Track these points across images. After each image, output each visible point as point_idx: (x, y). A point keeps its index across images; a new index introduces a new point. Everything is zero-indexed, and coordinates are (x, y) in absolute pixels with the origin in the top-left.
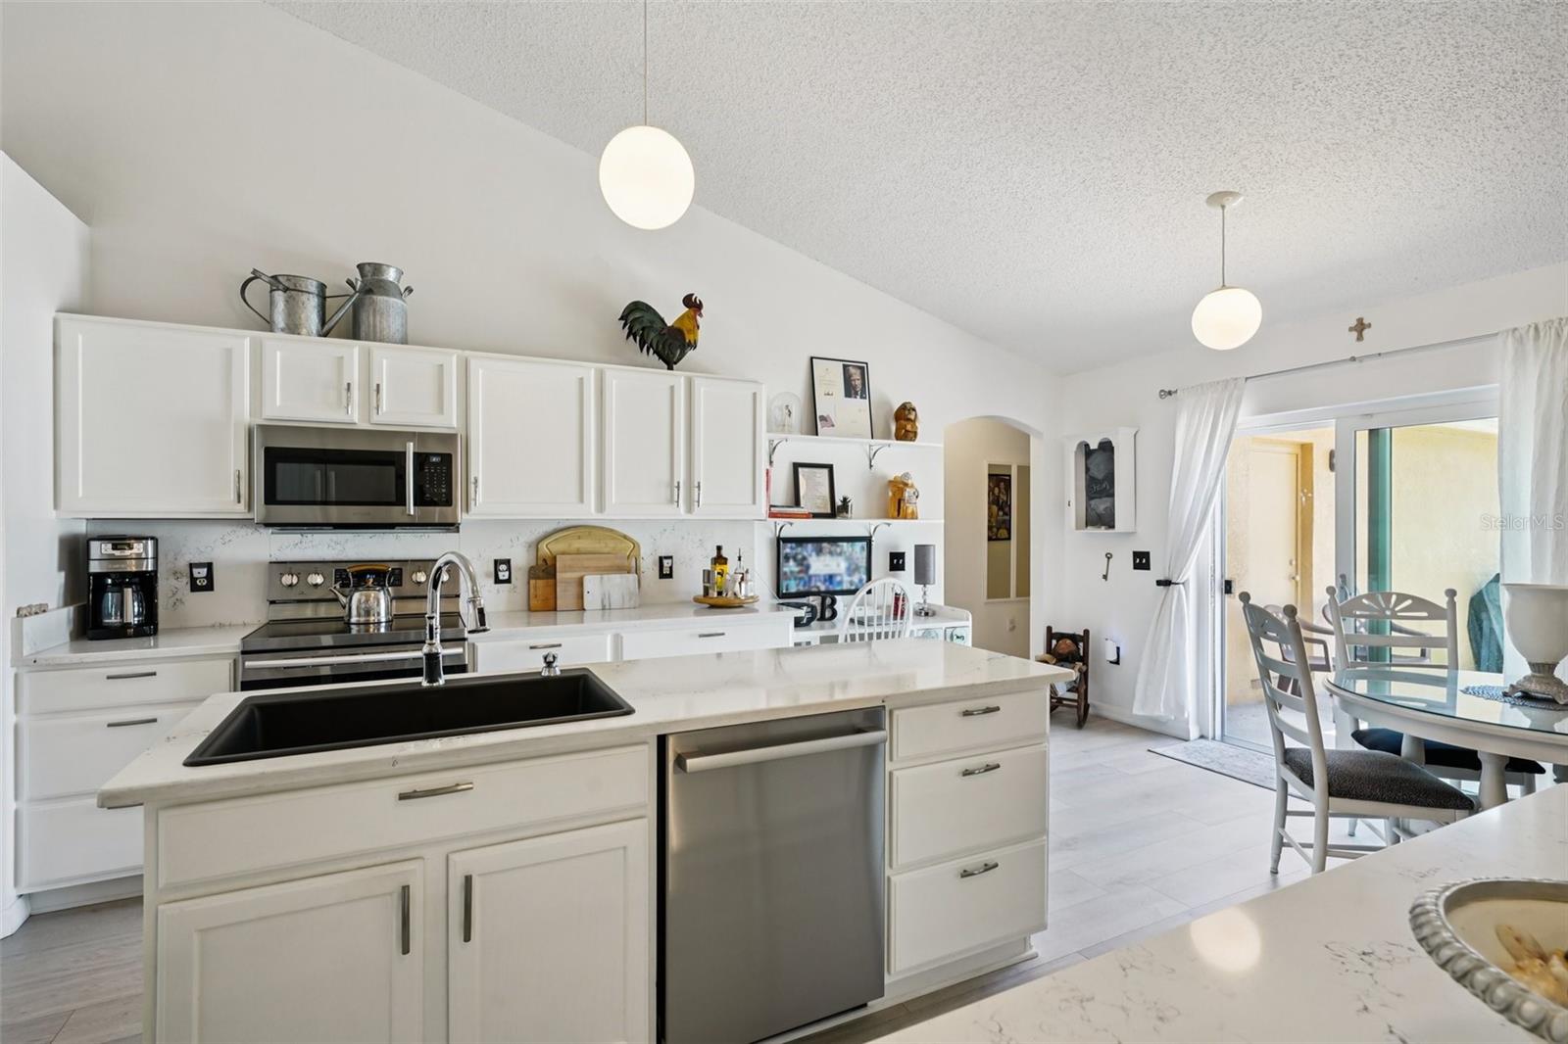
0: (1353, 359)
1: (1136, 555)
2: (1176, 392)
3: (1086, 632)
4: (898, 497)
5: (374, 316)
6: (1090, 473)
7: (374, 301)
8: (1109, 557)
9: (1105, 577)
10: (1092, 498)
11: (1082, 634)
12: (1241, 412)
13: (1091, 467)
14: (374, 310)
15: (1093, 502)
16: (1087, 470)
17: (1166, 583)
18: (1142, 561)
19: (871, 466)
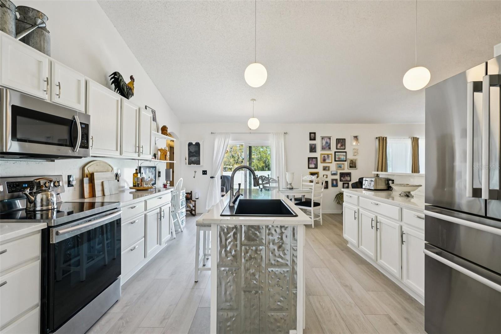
0: (250, 133)
1: (203, 171)
2: (215, 133)
3: (191, 192)
4: (165, 154)
5: (44, 42)
6: (190, 150)
7: (43, 34)
8: (195, 172)
9: (194, 177)
10: (190, 157)
11: (190, 192)
12: (230, 140)
13: (190, 149)
14: (44, 39)
15: (191, 158)
16: (189, 149)
17: (212, 177)
18: (205, 173)
19: (156, 144)
